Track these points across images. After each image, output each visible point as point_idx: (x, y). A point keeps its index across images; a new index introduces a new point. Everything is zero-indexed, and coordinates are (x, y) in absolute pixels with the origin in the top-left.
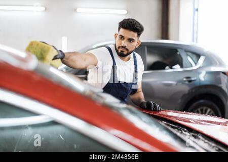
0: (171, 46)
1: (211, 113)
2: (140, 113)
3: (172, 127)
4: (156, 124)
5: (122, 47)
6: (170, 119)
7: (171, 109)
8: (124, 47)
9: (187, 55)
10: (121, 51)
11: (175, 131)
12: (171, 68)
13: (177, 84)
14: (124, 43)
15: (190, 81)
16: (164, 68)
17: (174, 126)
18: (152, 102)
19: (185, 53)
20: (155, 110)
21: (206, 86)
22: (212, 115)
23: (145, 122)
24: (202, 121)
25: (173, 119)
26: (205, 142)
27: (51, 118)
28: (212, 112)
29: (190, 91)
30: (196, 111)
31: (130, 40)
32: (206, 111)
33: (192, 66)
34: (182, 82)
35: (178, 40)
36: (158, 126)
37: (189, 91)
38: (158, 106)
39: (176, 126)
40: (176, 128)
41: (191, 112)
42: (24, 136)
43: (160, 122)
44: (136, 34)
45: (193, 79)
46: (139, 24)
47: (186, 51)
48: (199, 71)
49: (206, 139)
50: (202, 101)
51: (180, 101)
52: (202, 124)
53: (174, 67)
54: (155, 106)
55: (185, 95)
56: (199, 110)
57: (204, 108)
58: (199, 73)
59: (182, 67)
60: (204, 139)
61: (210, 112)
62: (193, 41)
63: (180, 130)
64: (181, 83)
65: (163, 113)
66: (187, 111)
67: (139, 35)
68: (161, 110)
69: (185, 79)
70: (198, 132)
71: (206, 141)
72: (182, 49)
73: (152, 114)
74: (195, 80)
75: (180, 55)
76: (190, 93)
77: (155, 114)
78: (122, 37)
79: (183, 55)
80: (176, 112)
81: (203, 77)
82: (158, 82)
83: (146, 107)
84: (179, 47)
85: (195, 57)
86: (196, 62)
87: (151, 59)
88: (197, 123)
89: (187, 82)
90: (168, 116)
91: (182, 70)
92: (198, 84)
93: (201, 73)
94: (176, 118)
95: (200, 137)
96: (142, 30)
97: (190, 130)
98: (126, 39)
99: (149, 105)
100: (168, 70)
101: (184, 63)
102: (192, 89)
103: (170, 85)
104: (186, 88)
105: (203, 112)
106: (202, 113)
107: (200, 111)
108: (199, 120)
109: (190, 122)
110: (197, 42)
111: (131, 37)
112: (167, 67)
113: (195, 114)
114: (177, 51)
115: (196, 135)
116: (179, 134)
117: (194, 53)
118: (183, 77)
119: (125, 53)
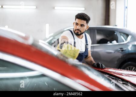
3: (112, 78)
4: (102, 76)
5: (77, 30)
6: (110, 73)
7: (111, 67)
8: (78, 30)
9: (121, 35)
10: (77, 32)
11: (114, 81)
12: (111, 43)
13: (114, 52)
14: (78, 27)
15: (122, 51)
16: (107, 43)
18: (100, 63)
20: (102, 68)
24: (130, 75)
25: (112, 73)
27: (41, 72)
30: (126, 69)
31: (82, 25)
33: (123, 41)
37: (122, 56)
38: (103, 65)
40: (114, 79)
41: (123, 69)
43: (105, 75)
44: (85, 22)
45: (124, 49)
47: (120, 32)
48: (128, 44)
51: (116, 62)
53: (113, 42)
55: (119, 59)
56: (128, 68)
57: (131, 67)
58: (128, 46)
59: (117, 42)
61: (134, 69)
62: (124, 26)
63: (117, 80)
64: (117, 52)
65: (106, 69)
66: (121, 69)
67: (87, 22)
68: (105, 68)
69: (119, 49)
70: (127, 81)
71: (133, 87)
72: (117, 31)
73: (100, 70)
74: (125, 50)
75: (116, 35)
76: (122, 58)
77: (102, 70)
79: (119, 35)
81: (130, 48)
83: (96, 66)
84: (116, 30)
85: (125, 36)
86: (126, 39)
87: (99, 37)
88: (127, 76)
89: (121, 51)
90: (110, 72)
91: (117, 44)
92: (127, 52)
94: (114, 73)
95: (129, 84)
96: (89, 19)
97: (123, 80)
98: (79, 25)
99: (98, 65)
100: (109, 44)
101: (119, 39)
102: (124, 55)
103: (110, 53)
104: (120, 55)
105: (131, 69)
108: (127, 74)
109: (123, 75)
110: (126, 27)
111: (82, 24)
112: (109, 42)
114: (114, 32)
115: (126, 83)
117: (125, 34)
118: (118, 48)
119: (79, 33)
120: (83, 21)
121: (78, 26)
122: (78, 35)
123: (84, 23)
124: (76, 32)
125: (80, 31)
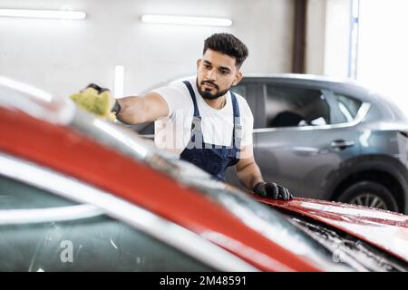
0: (309, 84)
1: (379, 205)
2: (253, 203)
3: (311, 228)
4: (281, 222)
5: (208, 82)
6: (306, 213)
7: (307, 196)
8: (211, 82)
9: (339, 101)
11: (315, 236)
12: (310, 124)
13: (319, 153)
14: (212, 75)
15: (343, 148)
16: (296, 124)
17: (314, 226)
18: (275, 185)
19: (335, 97)
20: (282, 199)
21: (371, 157)
22: (382, 208)
23: (262, 218)
24: (363, 218)
25: (311, 214)
26: (369, 256)
27: (100, 209)
28: (382, 203)
29: (343, 165)
30: (353, 201)
31: (223, 71)
32: (371, 201)
33: (346, 120)
34: (328, 148)
35: (321, 73)
36: (285, 226)
37: (341, 165)
38: (286, 191)
39: (318, 227)
40: (318, 231)
41: (343, 202)
42: (48, 241)
43: (289, 219)
44: (233, 60)
45: (348, 143)
46: (240, 43)
47: (337, 94)
48: (360, 129)
49: (369, 250)
50: (363, 183)
51: (324, 183)
52: (364, 224)
53: (314, 122)
54: (281, 192)
55: (333, 172)
56: (359, 199)
57: (368, 196)
58: (360, 134)
59: (328, 121)
60: (366, 250)
61: (378, 203)
62: (349, 76)
63: (324, 234)
64: (326, 151)
65: (294, 203)
66: (336, 201)
67: (239, 62)
68: (291, 199)
69: (334, 144)
70: (355, 238)
71: (370, 254)
72: (328, 89)
73: (276, 204)
74: (351, 146)
75: (325, 100)
76: (342, 168)
77: (281, 206)
78: (209, 66)
79: (332, 101)
80: (317, 203)
81: (365, 141)
82: (287, 149)
83: (265, 194)
85: (351, 105)
86: (354, 114)
87: (273, 107)
88: (354, 221)
89: (337, 150)
90: (303, 209)
91: (328, 127)
93: (363, 133)
94: (317, 212)
95: (360, 247)
97: (342, 234)
98: (214, 69)
99: (270, 189)
100: (303, 127)
101: (333, 114)
102: (347, 161)
103: (307, 154)
104: (335, 160)
105: (366, 203)
106: (364, 204)
107: (359, 201)
108: (358, 217)
109: (342, 220)
110: (356, 78)
111: (224, 65)
112: (302, 122)
113: (351, 206)
114: (320, 93)
115: (352, 242)
116: (322, 241)
117: (350, 97)
118: (330, 141)
119: (213, 92)
120: (226, 57)
121: (210, 72)
122: (208, 97)
123: (228, 63)
124: (203, 90)
125: (217, 87)
